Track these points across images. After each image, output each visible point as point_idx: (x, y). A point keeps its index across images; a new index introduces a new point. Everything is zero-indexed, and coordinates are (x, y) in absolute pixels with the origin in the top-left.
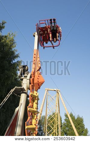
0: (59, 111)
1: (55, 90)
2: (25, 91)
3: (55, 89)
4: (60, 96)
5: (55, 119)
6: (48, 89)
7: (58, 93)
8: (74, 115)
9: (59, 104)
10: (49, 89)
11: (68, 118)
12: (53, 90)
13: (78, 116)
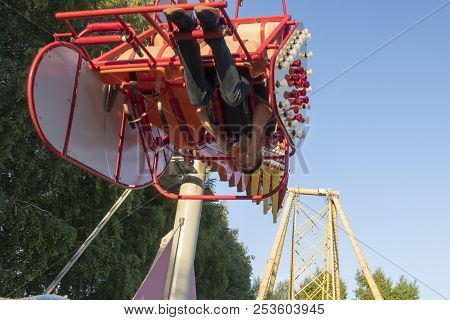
0: (336, 262)
1: (321, 194)
2: (196, 172)
3: (322, 191)
4: (340, 212)
5: (323, 288)
6: (297, 190)
7: (333, 202)
8: (386, 277)
9: (335, 240)
10: (302, 190)
11: (368, 287)
12: (316, 192)
13: (401, 280)
